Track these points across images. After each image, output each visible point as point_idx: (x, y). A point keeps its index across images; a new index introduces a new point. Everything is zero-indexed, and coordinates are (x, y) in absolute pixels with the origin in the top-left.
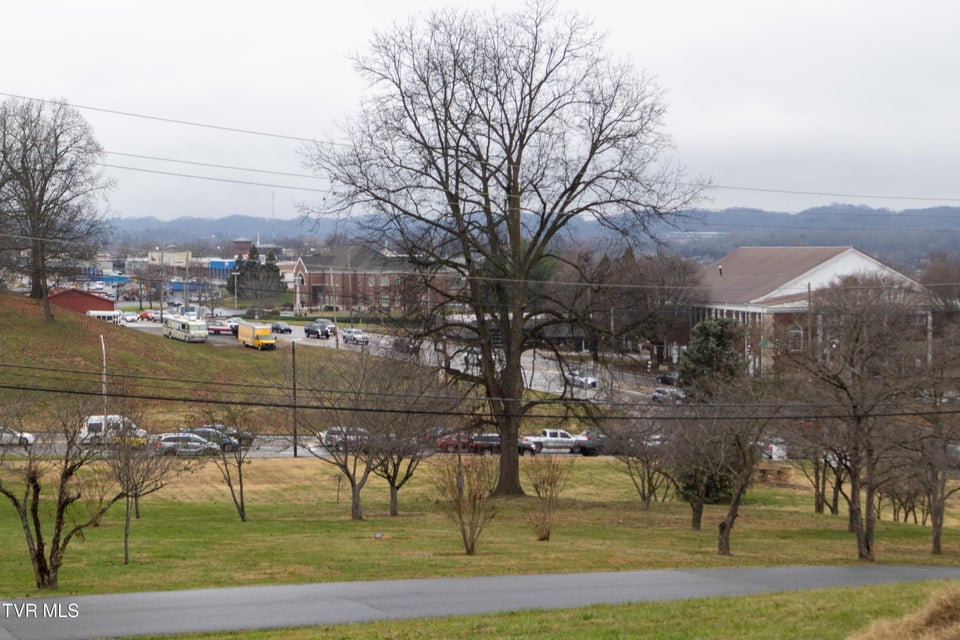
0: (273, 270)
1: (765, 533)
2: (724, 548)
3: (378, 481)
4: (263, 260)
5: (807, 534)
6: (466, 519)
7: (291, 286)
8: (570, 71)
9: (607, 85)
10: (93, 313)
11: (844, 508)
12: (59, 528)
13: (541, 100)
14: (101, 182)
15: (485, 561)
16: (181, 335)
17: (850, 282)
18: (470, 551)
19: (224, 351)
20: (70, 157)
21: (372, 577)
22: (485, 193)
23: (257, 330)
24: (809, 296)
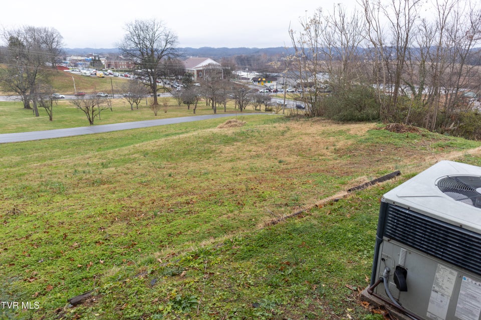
0: (99, 61)
1: (200, 110)
2: (194, 113)
3: (135, 104)
4: (97, 59)
5: (205, 109)
6: (155, 110)
7: (104, 64)
8: (161, 29)
9: (168, 32)
10: (65, 70)
11: (211, 105)
12: (93, 115)
13: (156, 35)
14: (64, 44)
15: (159, 117)
16: (85, 75)
17: (209, 64)
18: (156, 115)
19: (94, 78)
20: (56, 39)
21: (143, 120)
22: (147, 51)
23: (100, 73)
24: (202, 67)
